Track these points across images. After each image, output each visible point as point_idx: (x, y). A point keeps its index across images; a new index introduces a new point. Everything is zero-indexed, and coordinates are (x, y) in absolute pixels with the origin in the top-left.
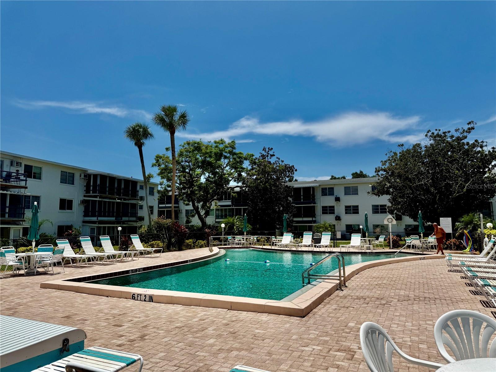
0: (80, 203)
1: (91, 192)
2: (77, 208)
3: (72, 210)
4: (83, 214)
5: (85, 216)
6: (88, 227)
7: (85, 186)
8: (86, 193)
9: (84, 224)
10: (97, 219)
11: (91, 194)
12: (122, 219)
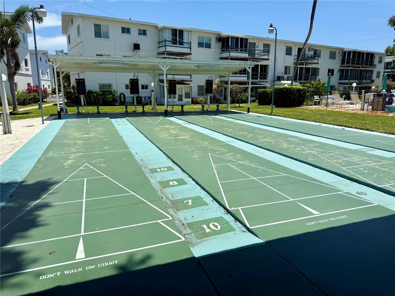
0: (338, 71)
1: (346, 63)
2: (336, 74)
3: (333, 76)
4: (339, 78)
5: (340, 79)
6: (342, 86)
7: (341, 60)
8: (342, 64)
9: (339, 85)
10: (349, 82)
11: (345, 65)
12: (362, 82)
